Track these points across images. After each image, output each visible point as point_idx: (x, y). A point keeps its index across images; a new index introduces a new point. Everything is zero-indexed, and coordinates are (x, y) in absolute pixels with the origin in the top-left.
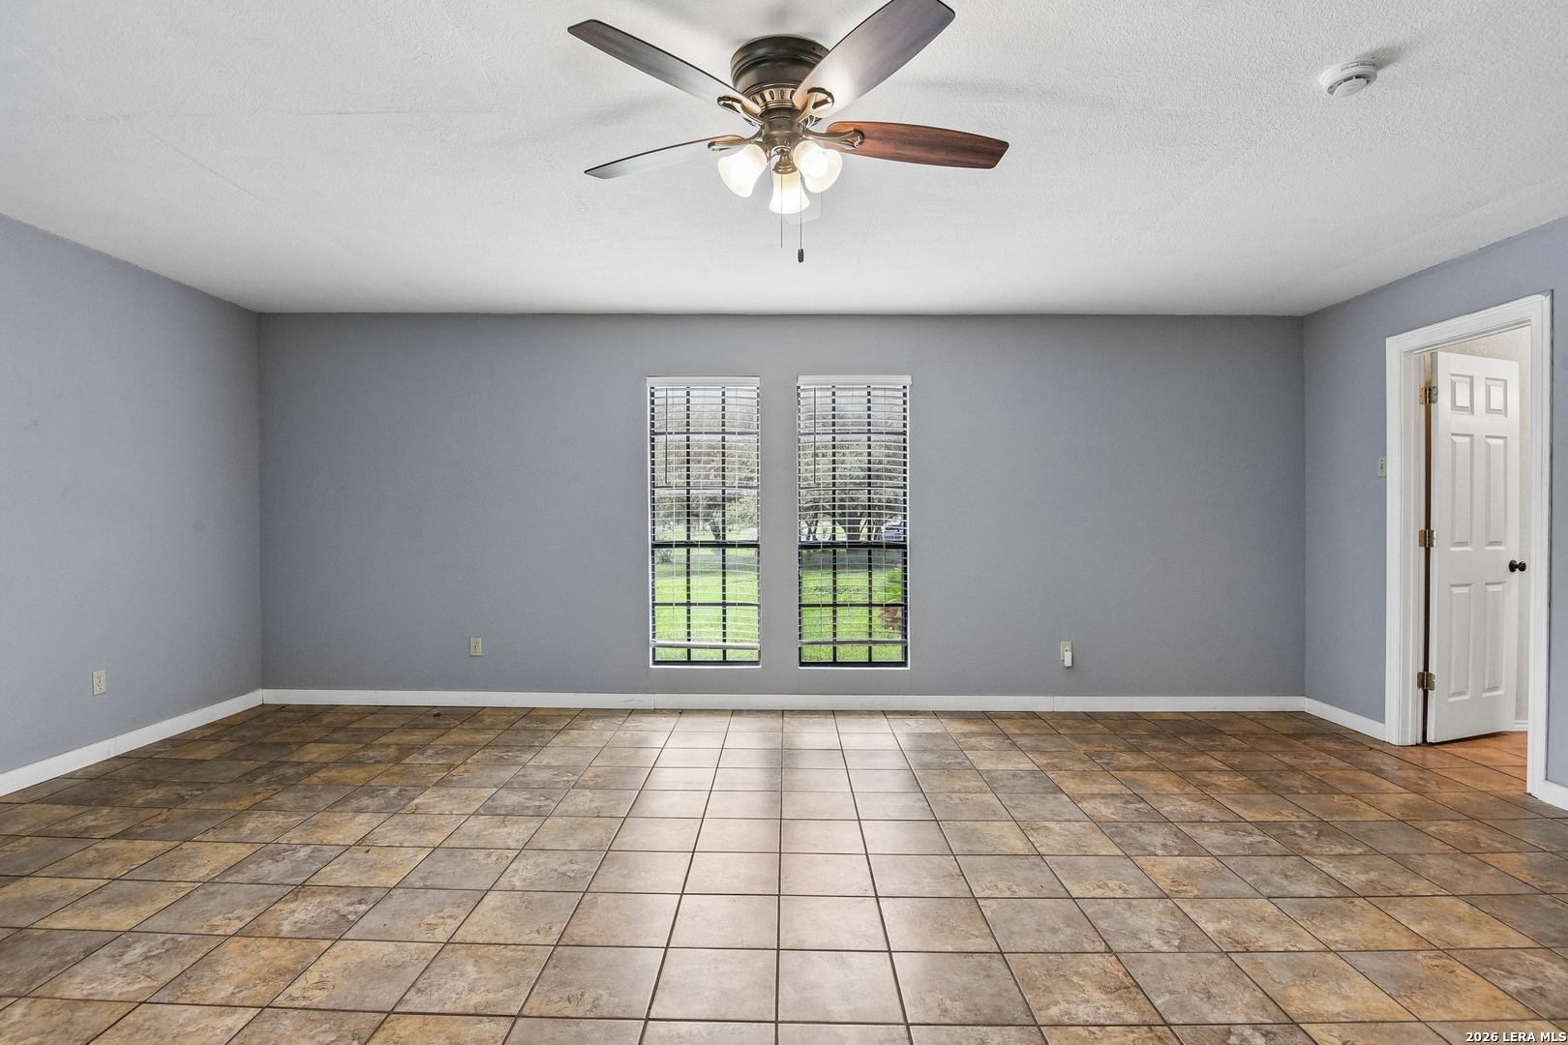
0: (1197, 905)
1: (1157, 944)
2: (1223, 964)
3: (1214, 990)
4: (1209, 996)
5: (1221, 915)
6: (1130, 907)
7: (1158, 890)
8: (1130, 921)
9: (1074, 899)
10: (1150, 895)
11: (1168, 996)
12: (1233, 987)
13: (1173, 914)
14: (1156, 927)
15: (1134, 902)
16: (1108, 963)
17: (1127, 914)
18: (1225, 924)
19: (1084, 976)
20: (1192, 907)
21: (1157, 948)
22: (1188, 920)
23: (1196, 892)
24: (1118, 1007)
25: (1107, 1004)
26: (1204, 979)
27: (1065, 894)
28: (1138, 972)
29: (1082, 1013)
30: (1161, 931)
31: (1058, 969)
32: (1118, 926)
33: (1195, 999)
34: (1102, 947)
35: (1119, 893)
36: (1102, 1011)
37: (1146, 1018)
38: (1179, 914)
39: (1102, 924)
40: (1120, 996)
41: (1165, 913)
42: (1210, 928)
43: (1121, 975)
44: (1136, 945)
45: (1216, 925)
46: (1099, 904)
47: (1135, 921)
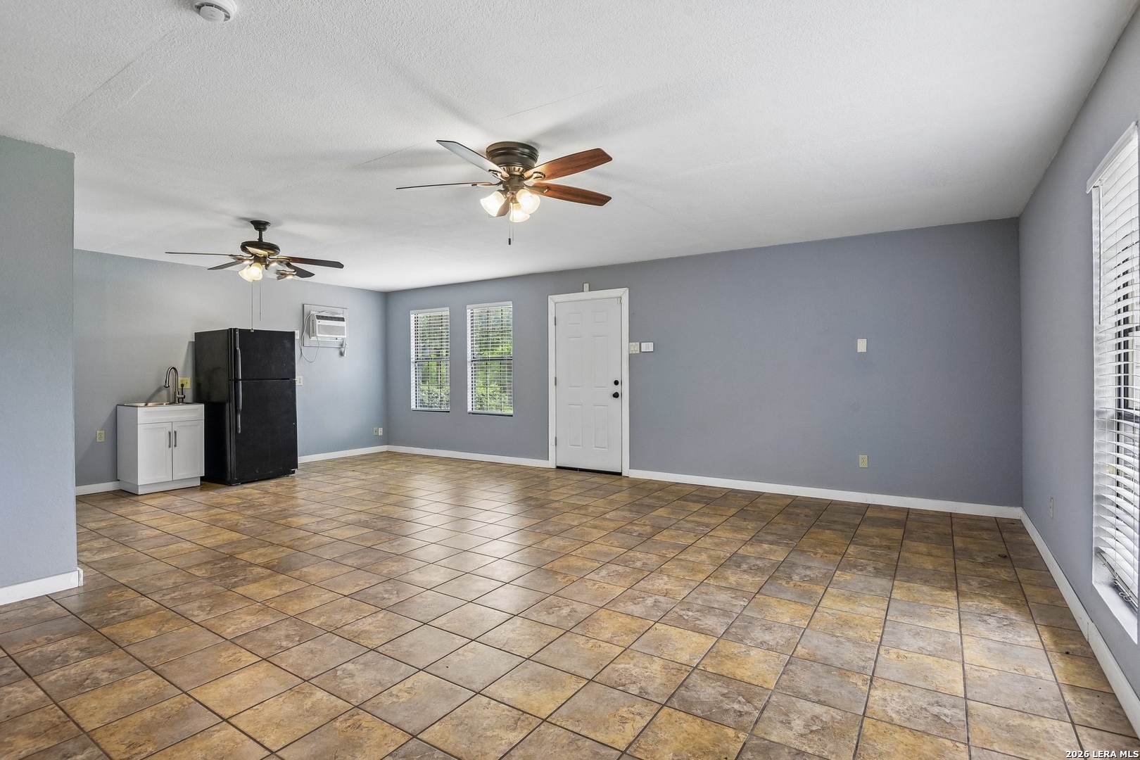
0: (333, 711)
1: (350, 666)
2: (306, 673)
3: (310, 656)
4: (312, 652)
5: (312, 711)
6: (380, 684)
7: (368, 709)
8: (374, 673)
9: (420, 670)
10: (372, 701)
11: (333, 642)
12: (299, 662)
13: (348, 693)
14: (356, 677)
15: (380, 689)
16: (372, 644)
17: (379, 677)
18: (308, 703)
19: (379, 632)
20: (336, 706)
21: (349, 664)
22: (335, 694)
23: (338, 724)
24: (355, 628)
25: (360, 627)
26: (316, 658)
27: (427, 669)
28: (353, 646)
29: (369, 620)
30: (352, 676)
31: (394, 629)
32: (379, 665)
33: (319, 647)
34: (380, 649)
35: (394, 690)
36: (361, 624)
37: (340, 630)
38: (344, 696)
39: (389, 662)
40: (356, 632)
41: (354, 691)
42: (320, 694)
43: (362, 641)
44: (362, 660)
45: (315, 699)
46: (401, 674)
47: (371, 675)
